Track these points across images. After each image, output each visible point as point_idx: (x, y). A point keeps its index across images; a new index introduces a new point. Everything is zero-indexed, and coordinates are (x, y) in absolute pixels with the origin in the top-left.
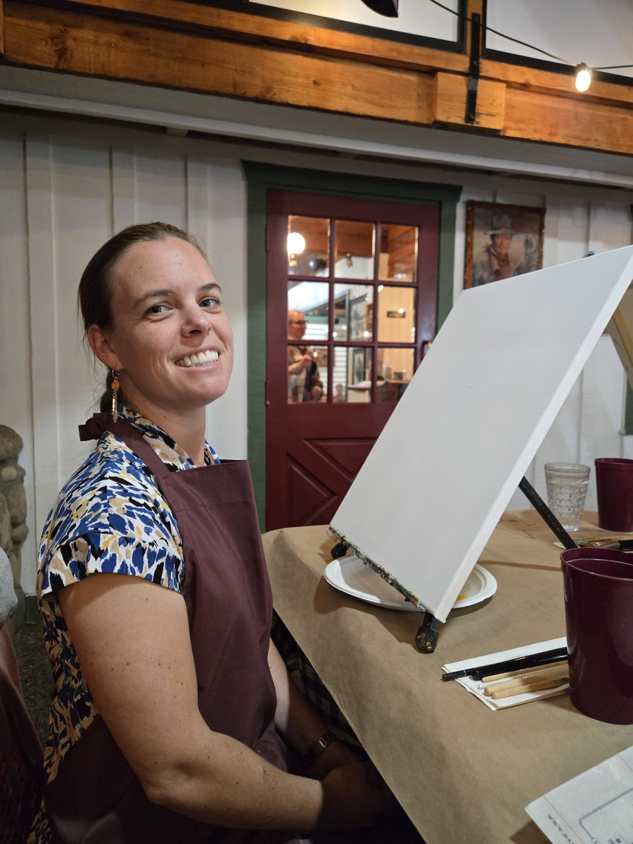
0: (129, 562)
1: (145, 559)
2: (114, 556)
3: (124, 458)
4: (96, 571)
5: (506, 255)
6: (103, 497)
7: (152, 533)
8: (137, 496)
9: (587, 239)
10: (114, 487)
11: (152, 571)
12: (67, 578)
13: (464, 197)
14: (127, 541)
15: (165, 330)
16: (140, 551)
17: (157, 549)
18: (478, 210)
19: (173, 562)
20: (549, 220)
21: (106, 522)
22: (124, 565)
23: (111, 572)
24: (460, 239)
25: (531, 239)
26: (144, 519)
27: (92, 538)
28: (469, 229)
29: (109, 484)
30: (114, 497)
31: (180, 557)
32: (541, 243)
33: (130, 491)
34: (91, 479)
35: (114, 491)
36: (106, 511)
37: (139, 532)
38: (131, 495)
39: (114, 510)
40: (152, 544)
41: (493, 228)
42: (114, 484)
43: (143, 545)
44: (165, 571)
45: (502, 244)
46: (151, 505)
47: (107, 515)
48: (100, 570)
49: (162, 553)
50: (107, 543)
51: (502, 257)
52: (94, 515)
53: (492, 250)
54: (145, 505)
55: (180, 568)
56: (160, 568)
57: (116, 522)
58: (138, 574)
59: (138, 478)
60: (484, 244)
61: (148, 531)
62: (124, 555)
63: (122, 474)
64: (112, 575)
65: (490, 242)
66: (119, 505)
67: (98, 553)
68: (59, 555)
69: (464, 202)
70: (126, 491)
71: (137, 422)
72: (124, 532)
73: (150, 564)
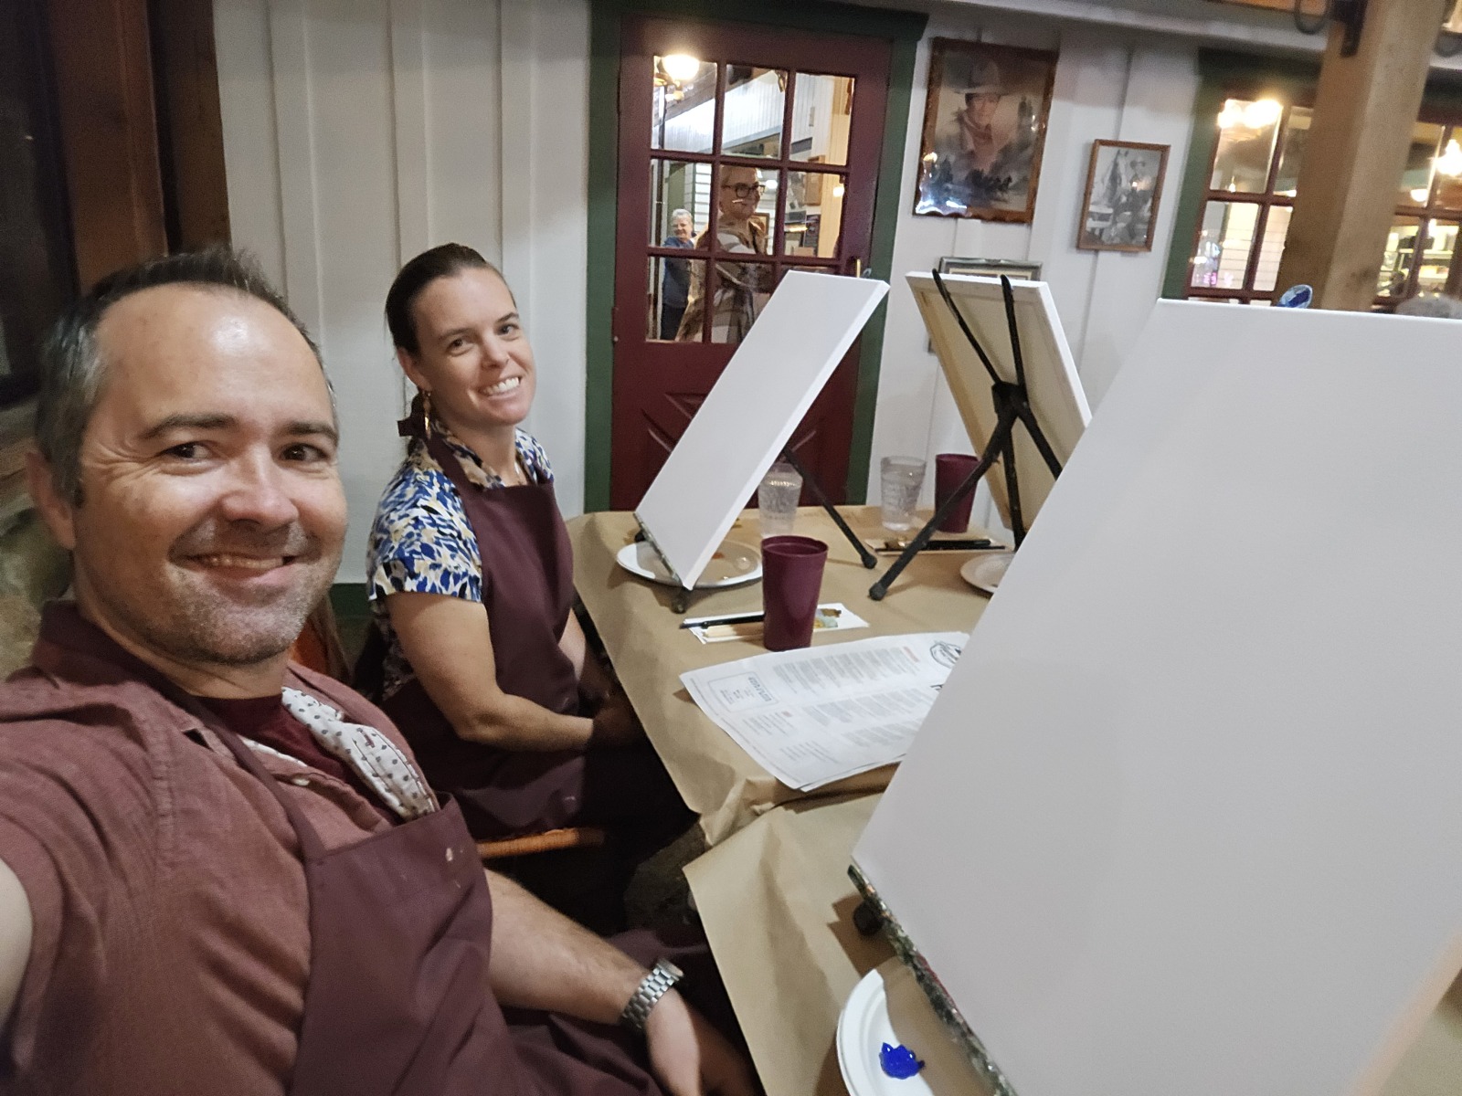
0: (438, 583)
1: (451, 579)
2: (425, 579)
3: (435, 480)
4: (412, 591)
5: (988, 127)
6: (415, 527)
7: (457, 559)
8: (444, 527)
9: (1121, 103)
10: (425, 517)
11: (457, 589)
12: (389, 589)
13: (929, 33)
14: (435, 566)
15: (466, 363)
16: (446, 573)
17: (460, 572)
18: (948, 54)
19: (474, 580)
20: (1062, 71)
21: (419, 550)
22: (434, 586)
23: (424, 590)
24: (918, 98)
25: (1030, 102)
26: (450, 548)
27: (408, 562)
28: (932, 84)
29: (421, 513)
30: (424, 527)
31: (479, 576)
32: (1046, 108)
33: (438, 522)
34: (407, 503)
35: (425, 521)
36: (418, 540)
37: (446, 558)
38: (438, 526)
39: (425, 540)
40: (456, 568)
41: (971, 84)
42: (425, 513)
43: (449, 569)
44: (468, 587)
45: (982, 109)
46: (455, 534)
47: (420, 544)
48: (415, 589)
49: (465, 574)
50: (420, 568)
51: (983, 130)
52: (409, 542)
53: (966, 119)
54: (451, 535)
55: (480, 584)
56: (464, 587)
57: (427, 550)
58: (444, 591)
59: (445, 504)
60: (956, 109)
61: (453, 557)
62: (434, 578)
63: (432, 502)
64: (426, 596)
65: (964, 106)
66: (429, 535)
67: (414, 576)
68: (381, 570)
69: (930, 39)
70: (434, 521)
71: (448, 439)
72: (433, 558)
73: (456, 583)
